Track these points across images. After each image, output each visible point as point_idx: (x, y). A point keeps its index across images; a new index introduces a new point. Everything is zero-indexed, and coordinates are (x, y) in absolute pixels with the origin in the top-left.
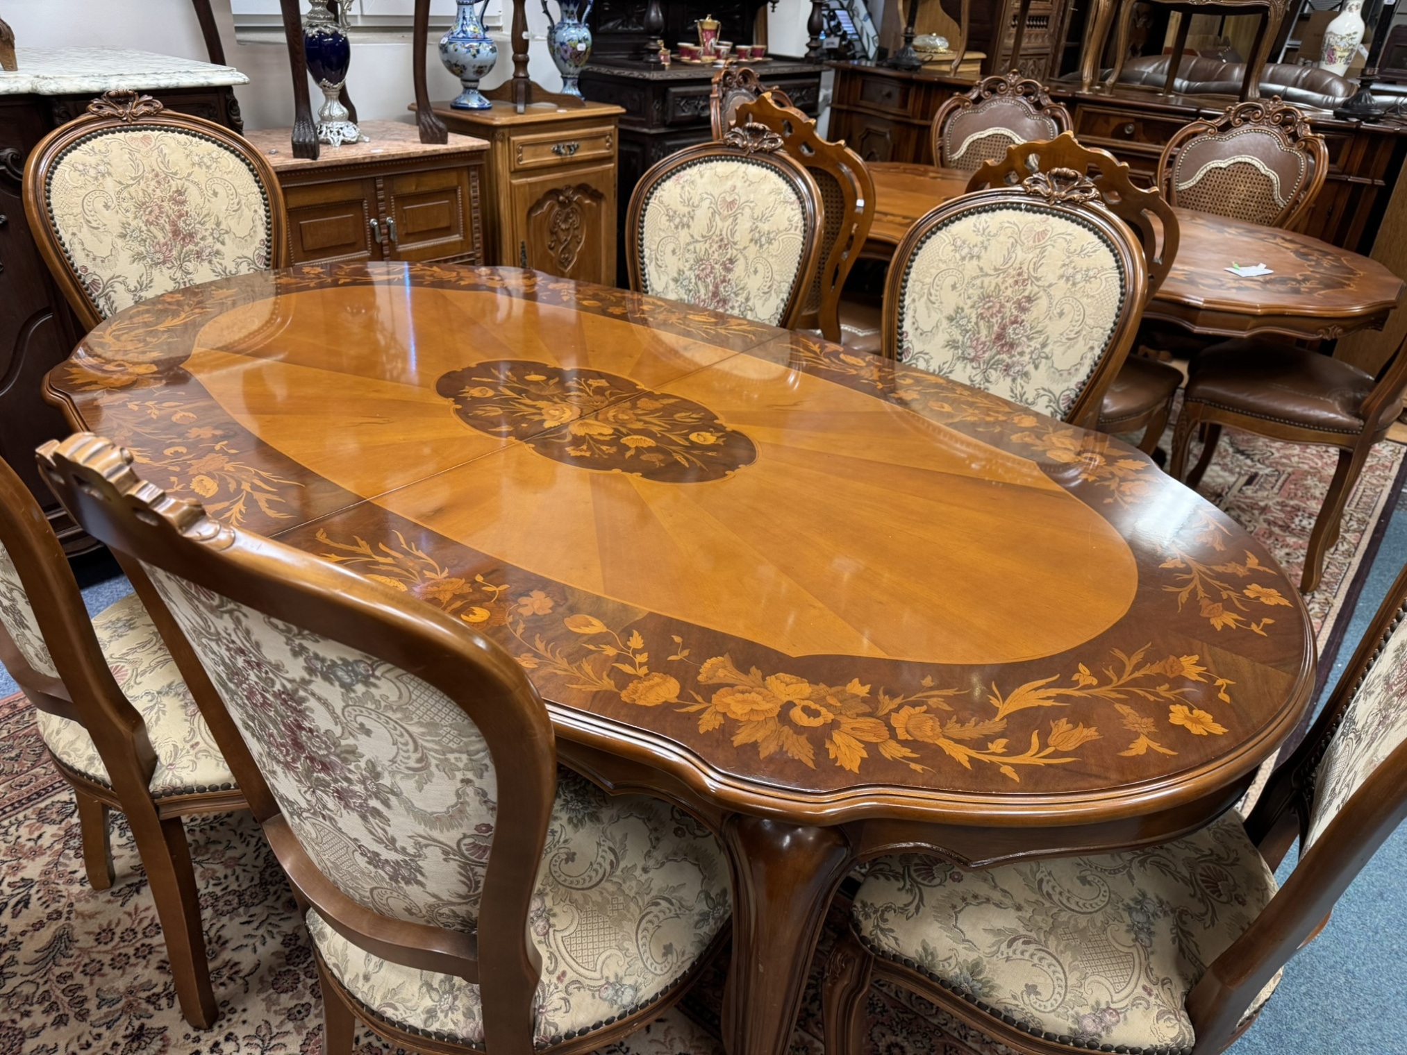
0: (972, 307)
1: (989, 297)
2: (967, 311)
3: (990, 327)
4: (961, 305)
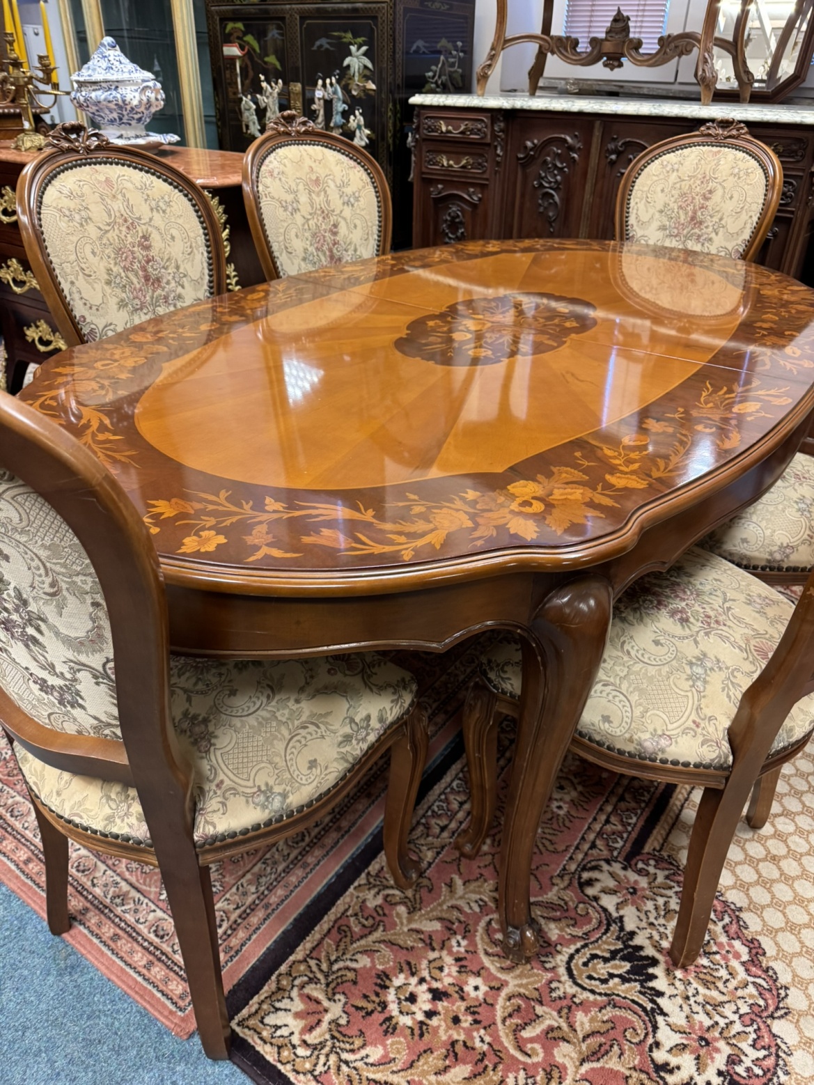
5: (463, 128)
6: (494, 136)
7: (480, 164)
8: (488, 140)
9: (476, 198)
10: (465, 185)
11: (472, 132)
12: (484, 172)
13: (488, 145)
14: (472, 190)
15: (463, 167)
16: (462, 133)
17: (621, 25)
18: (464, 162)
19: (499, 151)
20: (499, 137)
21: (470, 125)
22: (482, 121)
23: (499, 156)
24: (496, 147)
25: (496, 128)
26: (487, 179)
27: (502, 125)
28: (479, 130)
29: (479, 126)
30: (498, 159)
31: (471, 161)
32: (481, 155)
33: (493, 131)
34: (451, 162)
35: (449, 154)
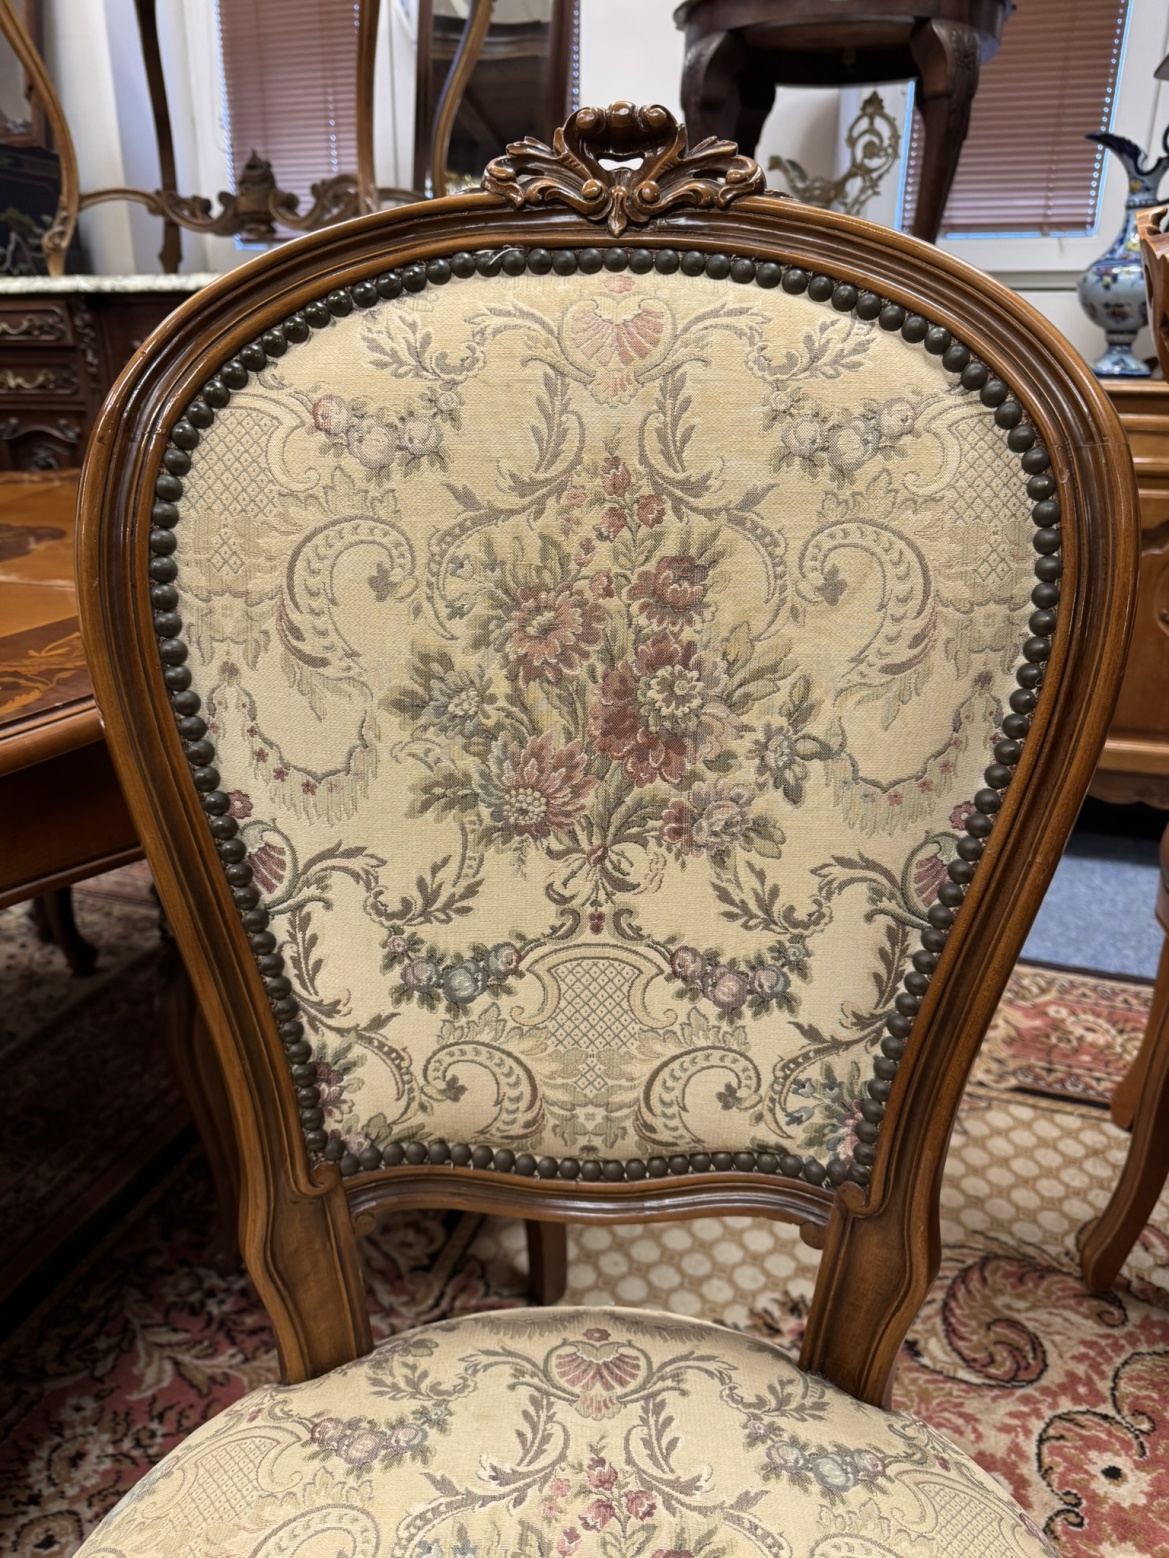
0: (479, 643)
1: (532, 592)
2: (466, 661)
3: (571, 701)
4: (433, 642)
5: (25, 324)
6: (78, 336)
7: (66, 380)
8: (69, 340)
9: (71, 434)
10: (52, 416)
11: (41, 328)
12: (76, 392)
13: (72, 349)
14: (63, 422)
15: (42, 387)
16: (27, 332)
17: (258, 172)
18: (40, 379)
19: (90, 358)
20: (86, 335)
21: (37, 320)
22: (52, 313)
23: (91, 365)
24: (84, 352)
25: (78, 322)
26: (82, 403)
27: (87, 317)
28: (52, 327)
29: (51, 320)
30: (93, 370)
31: (52, 377)
32: (66, 367)
33: (74, 328)
34: (20, 381)
35: (17, 369)
